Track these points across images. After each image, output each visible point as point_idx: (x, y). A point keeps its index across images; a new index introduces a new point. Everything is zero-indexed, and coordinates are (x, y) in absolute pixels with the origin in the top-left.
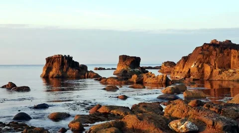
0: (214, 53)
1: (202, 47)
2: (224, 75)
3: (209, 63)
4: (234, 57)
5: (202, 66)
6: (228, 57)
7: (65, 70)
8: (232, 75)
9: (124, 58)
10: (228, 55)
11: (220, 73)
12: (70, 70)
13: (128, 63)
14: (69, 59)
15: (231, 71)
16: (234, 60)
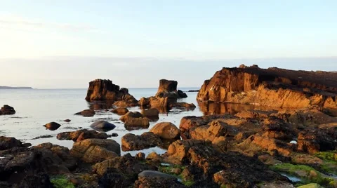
0: (229, 76)
1: (221, 71)
2: (236, 98)
3: (224, 86)
4: (247, 80)
5: (219, 89)
6: (241, 81)
8: (243, 98)
9: (163, 82)
10: (241, 78)
11: (233, 95)
12: (109, 93)
13: (166, 86)
14: (109, 83)
15: (243, 93)
16: (247, 84)
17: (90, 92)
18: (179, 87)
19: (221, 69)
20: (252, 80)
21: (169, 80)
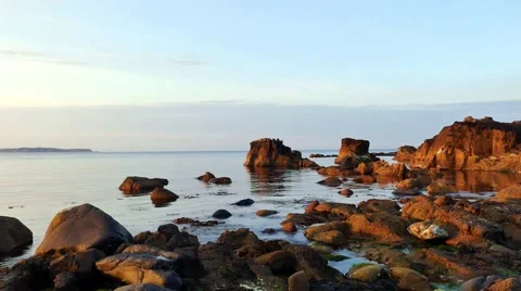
0: (469, 134)
1: (452, 127)
2: (483, 164)
3: (461, 147)
4: (497, 139)
5: (453, 151)
6: (488, 140)
7: (273, 156)
8: (495, 164)
9: (347, 142)
10: (488, 137)
11: (477, 161)
12: (280, 157)
13: (354, 148)
14: (279, 143)
15: (493, 158)
16: (497, 144)
17: (253, 155)
18: (372, 149)
19: (451, 124)
20: (505, 139)
21: (356, 138)
